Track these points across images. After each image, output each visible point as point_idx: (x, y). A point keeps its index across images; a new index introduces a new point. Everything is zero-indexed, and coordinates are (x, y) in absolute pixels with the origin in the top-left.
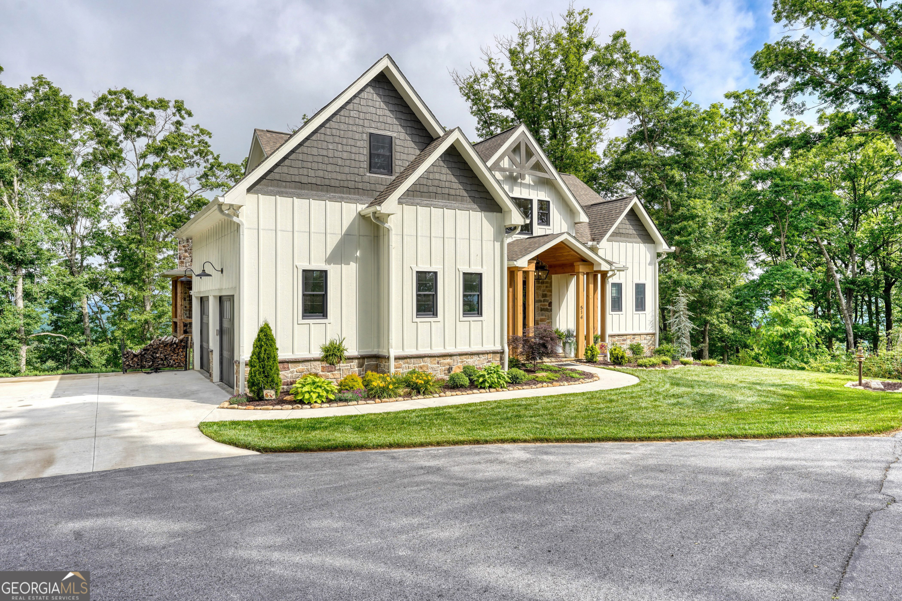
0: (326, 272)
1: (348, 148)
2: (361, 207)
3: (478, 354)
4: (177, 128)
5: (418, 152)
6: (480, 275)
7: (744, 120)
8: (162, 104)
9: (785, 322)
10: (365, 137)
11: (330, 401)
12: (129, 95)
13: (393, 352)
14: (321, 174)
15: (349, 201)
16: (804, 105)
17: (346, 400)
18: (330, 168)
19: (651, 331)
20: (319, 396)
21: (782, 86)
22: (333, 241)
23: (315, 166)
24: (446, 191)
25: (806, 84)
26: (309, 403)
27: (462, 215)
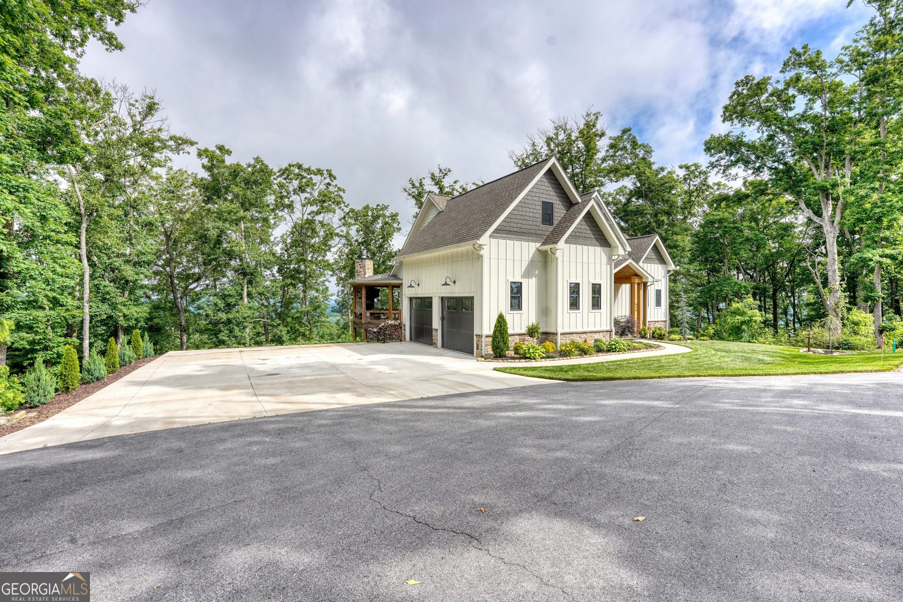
0: (521, 283)
1: (532, 210)
2: (538, 245)
3: (599, 332)
4: (327, 187)
5: (565, 212)
6: (600, 285)
7: (692, 183)
8: (319, 172)
9: (743, 314)
10: (540, 204)
11: (543, 358)
12: (300, 167)
13: (560, 331)
14: (519, 225)
15: (532, 241)
16: (737, 175)
17: (552, 357)
18: (524, 222)
19: (664, 319)
20: (539, 355)
21: (723, 162)
22: (525, 265)
23: (516, 221)
24: (584, 235)
25: (737, 162)
26: (534, 359)
27: (591, 248)
